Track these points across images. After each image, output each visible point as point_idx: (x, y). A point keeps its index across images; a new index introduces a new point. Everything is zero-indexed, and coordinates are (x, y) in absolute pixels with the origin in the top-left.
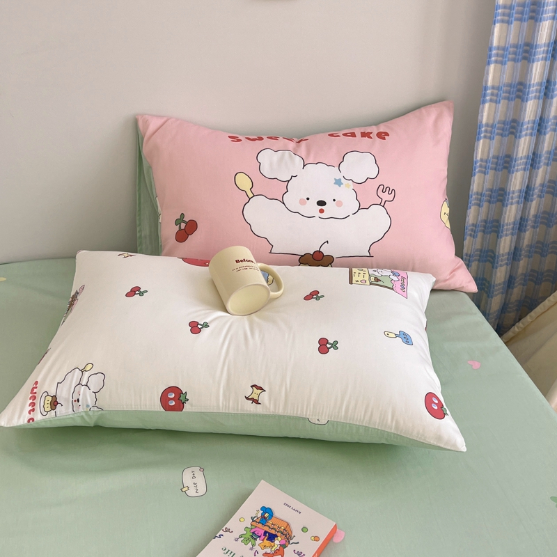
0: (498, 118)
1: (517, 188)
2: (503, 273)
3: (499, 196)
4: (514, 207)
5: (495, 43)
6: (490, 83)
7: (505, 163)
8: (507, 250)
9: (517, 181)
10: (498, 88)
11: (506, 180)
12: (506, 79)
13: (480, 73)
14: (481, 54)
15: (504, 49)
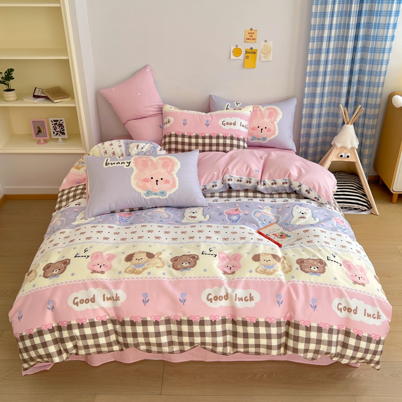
0: (309, 102)
1: (315, 123)
2: (312, 150)
3: (309, 126)
4: (314, 129)
5: (307, 82)
6: (306, 93)
7: (311, 116)
8: (313, 143)
9: (315, 121)
10: (308, 94)
11: (311, 121)
12: (310, 91)
13: (304, 90)
14: (304, 85)
15: (309, 83)
